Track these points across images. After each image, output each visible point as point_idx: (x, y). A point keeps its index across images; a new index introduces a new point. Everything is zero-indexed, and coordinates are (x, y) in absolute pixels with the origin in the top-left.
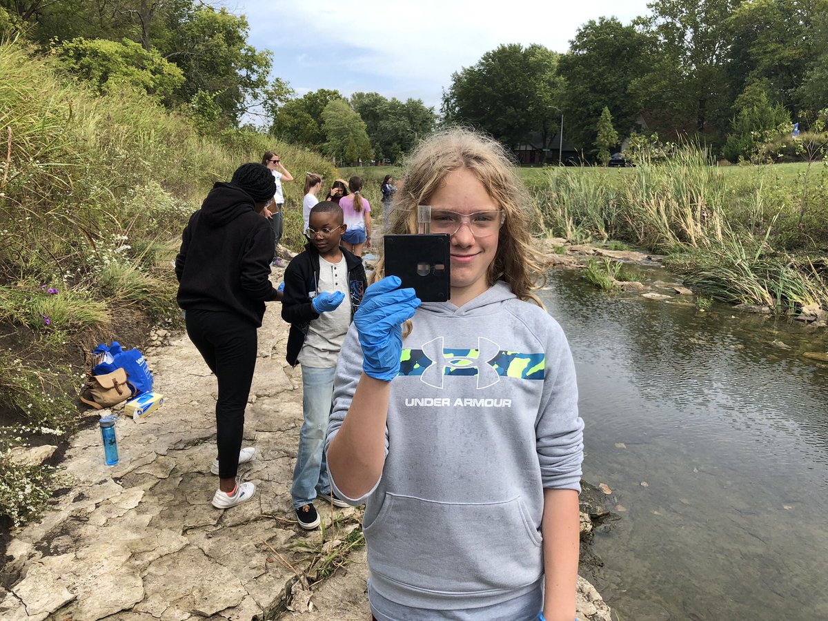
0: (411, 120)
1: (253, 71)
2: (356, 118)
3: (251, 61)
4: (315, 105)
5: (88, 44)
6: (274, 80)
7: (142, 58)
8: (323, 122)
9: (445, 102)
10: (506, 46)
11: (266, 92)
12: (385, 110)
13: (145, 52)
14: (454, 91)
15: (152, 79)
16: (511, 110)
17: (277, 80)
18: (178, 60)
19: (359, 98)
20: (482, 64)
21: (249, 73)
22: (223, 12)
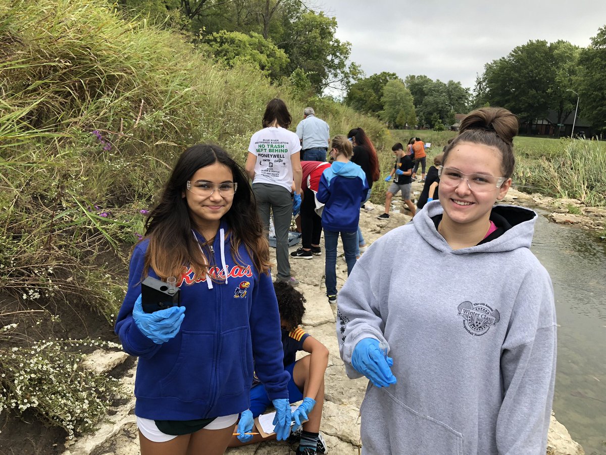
0: (450, 96)
1: (337, 57)
2: (407, 93)
3: (336, 49)
4: (378, 83)
5: (229, 35)
6: (350, 63)
7: (262, 45)
8: (383, 96)
10: (534, 41)
11: (344, 72)
12: (430, 88)
13: (264, 41)
14: (485, 76)
16: (533, 92)
17: (353, 64)
18: (285, 47)
19: (411, 79)
20: (512, 55)
21: (334, 58)
22: (321, 15)
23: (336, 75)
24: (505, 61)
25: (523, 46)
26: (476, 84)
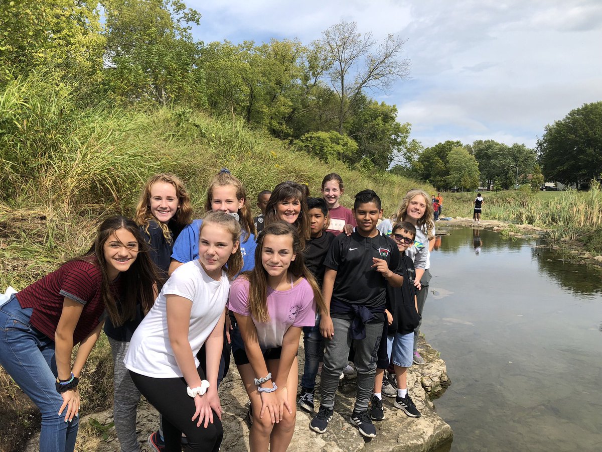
0: (515, 159)
1: (398, 136)
2: (471, 159)
3: (397, 130)
4: (442, 151)
5: (315, 135)
6: (411, 140)
7: (338, 139)
8: (448, 162)
9: (539, 146)
10: (589, 104)
11: (406, 148)
12: (495, 153)
13: (340, 136)
14: (545, 138)
15: (342, 149)
16: (590, 151)
17: (413, 140)
18: (356, 138)
19: (478, 144)
20: (568, 118)
21: (396, 137)
22: (383, 105)
23: (399, 151)
24: (562, 124)
25: (578, 109)
26: (537, 146)
